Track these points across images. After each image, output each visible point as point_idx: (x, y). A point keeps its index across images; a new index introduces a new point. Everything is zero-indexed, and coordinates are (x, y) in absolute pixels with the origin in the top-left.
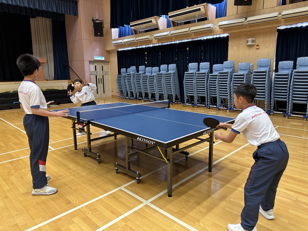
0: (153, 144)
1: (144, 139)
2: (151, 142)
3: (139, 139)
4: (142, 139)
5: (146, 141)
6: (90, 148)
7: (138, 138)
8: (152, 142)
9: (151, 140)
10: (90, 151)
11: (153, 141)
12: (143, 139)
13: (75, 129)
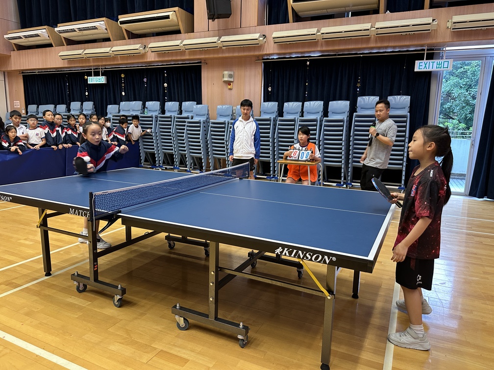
0: (328, 261)
1: (300, 252)
2: (323, 257)
3: (282, 252)
4: (290, 253)
5: (305, 255)
6: (96, 273)
7: (278, 251)
8: (326, 257)
9: (323, 254)
10: (96, 279)
11: (329, 255)
12: (297, 252)
13: (46, 229)
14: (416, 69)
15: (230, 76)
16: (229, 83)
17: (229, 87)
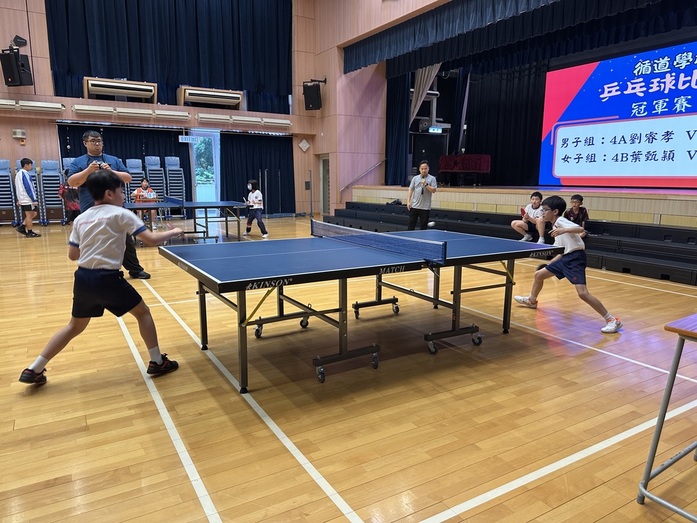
14: (180, 141)
15: (23, 134)
16: (22, 140)
17: (23, 143)
